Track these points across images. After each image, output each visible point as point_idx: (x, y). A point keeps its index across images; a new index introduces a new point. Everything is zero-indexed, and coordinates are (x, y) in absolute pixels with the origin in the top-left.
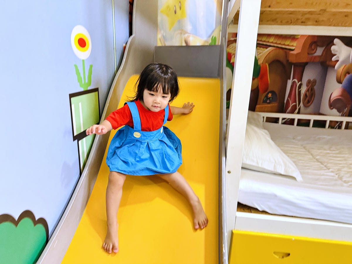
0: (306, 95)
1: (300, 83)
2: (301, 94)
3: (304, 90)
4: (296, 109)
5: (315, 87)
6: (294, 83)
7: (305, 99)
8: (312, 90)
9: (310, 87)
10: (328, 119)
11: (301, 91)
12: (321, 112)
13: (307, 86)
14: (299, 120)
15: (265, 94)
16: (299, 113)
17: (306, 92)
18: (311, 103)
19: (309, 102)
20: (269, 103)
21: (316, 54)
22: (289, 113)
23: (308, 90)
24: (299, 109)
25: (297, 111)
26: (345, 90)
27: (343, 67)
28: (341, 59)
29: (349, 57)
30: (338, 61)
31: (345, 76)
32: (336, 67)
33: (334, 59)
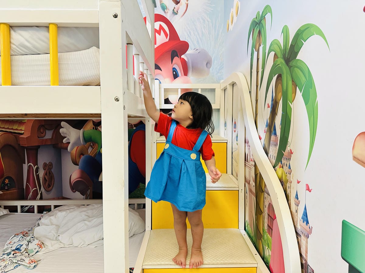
0: (45, 179)
1: (36, 167)
2: (40, 178)
3: (41, 173)
4: (37, 194)
5: (52, 170)
6: (30, 167)
7: (45, 184)
8: (50, 173)
9: (47, 171)
11: (38, 174)
12: (64, 196)
13: (44, 169)
14: (39, 206)
15: (2, 180)
16: (41, 199)
17: (45, 176)
18: (52, 188)
19: (49, 186)
21: (46, 137)
22: (30, 199)
23: (46, 174)
24: (41, 194)
25: (39, 196)
26: (83, 172)
27: (75, 149)
28: (72, 141)
29: (79, 138)
30: (69, 143)
31: (80, 157)
32: (69, 148)
33: (65, 141)
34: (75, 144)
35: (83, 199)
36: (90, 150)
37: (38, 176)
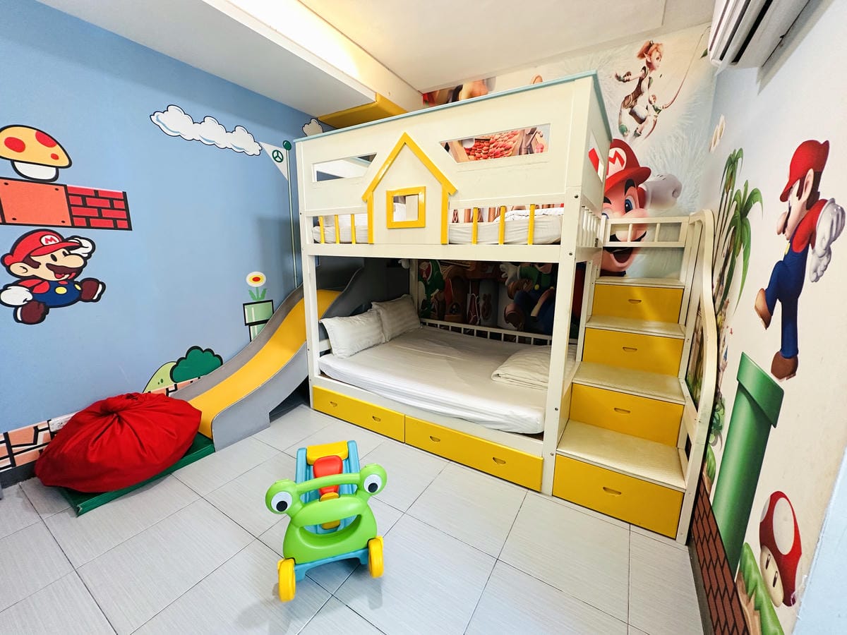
0: (484, 309)
1: (477, 297)
2: (480, 307)
3: (481, 303)
4: (477, 321)
5: (491, 302)
6: (472, 297)
7: (484, 313)
8: (488, 304)
9: (486, 302)
10: (503, 332)
12: (498, 325)
13: (484, 300)
14: (477, 331)
15: (450, 306)
16: (480, 325)
18: (490, 317)
19: (487, 315)
20: (454, 314)
21: (488, 272)
22: (471, 324)
23: (484, 304)
24: (480, 321)
25: (478, 323)
26: (517, 305)
27: (512, 284)
28: (510, 275)
29: (516, 274)
30: (507, 278)
31: (515, 292)
32: (506, 284)
33: (503, 276)
34: (512, 279)
35: (515, 330)
36: (525, 286)
37: (478, 305)
